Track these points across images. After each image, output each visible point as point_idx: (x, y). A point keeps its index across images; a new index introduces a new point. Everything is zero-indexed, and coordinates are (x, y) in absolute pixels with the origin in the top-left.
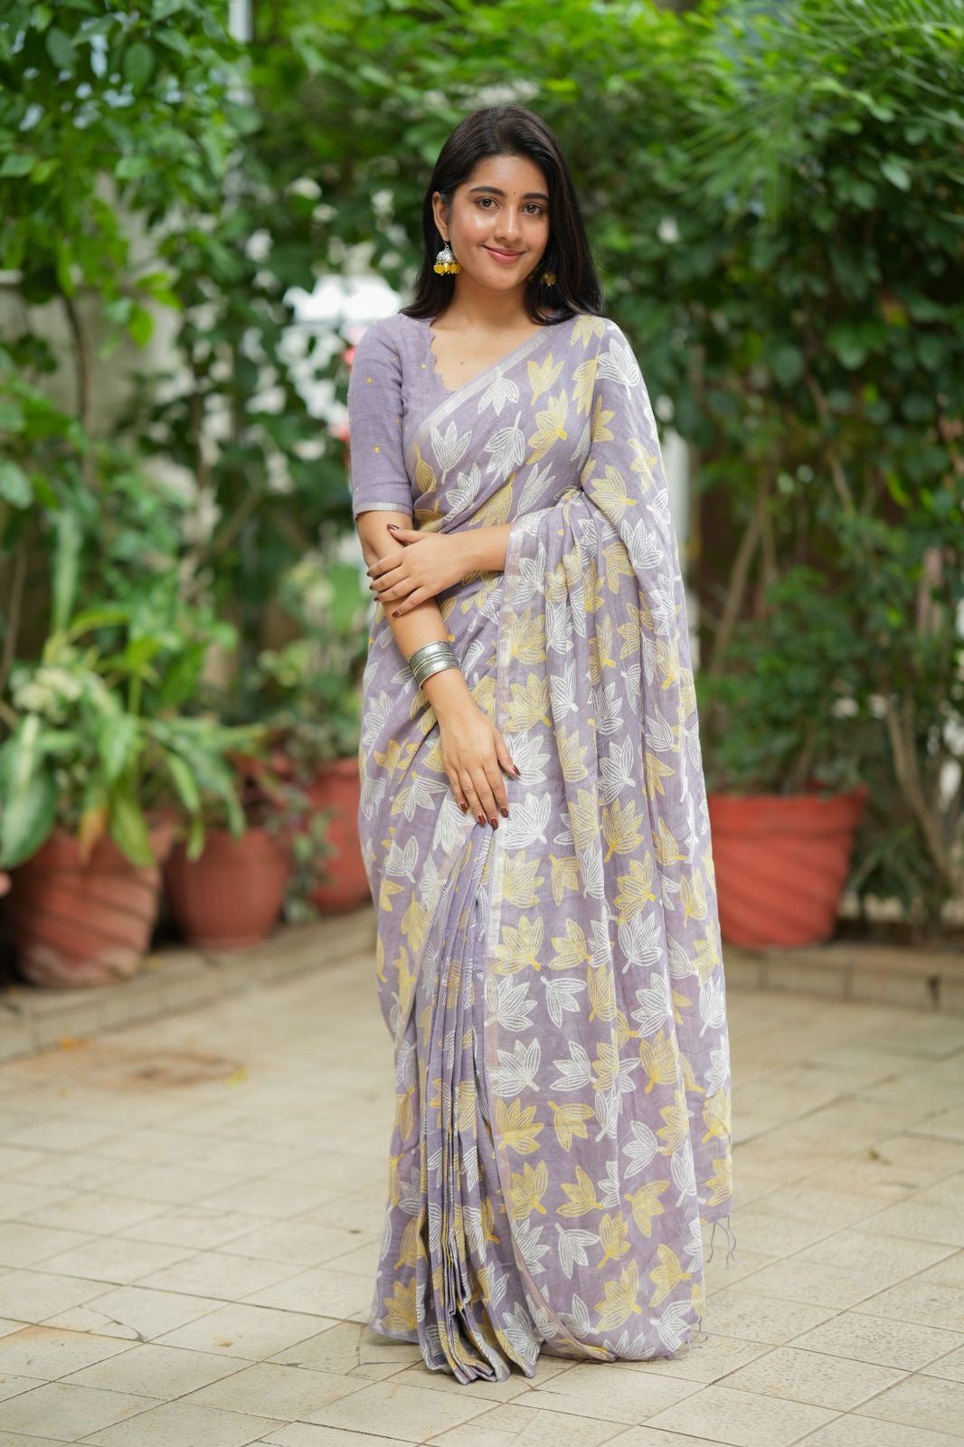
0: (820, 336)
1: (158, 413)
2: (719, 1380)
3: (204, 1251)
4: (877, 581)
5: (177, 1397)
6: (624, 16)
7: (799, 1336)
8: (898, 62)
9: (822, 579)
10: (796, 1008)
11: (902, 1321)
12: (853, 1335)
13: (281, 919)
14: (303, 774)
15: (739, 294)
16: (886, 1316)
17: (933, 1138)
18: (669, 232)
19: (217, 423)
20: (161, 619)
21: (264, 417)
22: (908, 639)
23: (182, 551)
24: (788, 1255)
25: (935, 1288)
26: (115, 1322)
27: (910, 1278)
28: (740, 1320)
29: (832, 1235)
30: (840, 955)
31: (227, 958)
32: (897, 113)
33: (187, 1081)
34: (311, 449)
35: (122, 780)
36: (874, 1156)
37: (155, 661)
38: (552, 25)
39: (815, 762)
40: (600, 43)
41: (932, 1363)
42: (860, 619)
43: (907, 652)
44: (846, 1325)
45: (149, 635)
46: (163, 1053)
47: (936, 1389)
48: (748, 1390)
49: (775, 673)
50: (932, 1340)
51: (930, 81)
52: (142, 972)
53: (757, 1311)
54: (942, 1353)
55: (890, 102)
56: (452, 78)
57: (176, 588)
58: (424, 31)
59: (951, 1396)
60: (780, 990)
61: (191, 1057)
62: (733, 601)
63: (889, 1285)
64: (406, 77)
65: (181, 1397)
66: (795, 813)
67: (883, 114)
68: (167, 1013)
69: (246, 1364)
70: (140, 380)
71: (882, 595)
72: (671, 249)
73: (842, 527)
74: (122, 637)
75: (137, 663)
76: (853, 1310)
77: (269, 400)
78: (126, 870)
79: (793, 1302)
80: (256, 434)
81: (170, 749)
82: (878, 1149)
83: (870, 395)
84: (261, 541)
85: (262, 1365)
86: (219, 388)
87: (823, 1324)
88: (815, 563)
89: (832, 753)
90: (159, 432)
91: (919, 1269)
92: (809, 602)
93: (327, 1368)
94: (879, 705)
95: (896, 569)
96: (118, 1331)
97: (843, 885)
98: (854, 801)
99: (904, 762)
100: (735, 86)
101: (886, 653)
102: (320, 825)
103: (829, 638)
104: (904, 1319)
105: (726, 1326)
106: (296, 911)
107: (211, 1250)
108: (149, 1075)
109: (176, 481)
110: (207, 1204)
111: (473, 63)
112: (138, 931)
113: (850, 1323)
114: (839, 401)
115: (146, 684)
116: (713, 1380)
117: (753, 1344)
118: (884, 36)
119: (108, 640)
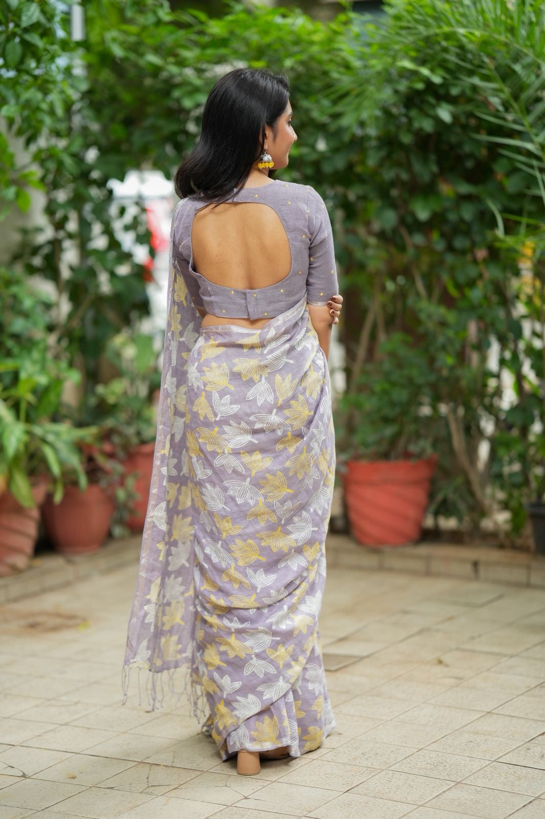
0: (406, 203)
1: (35, 250)
2: (350, 790)
3: (62, 725)
4: (441, 340)
5: (44, 808)
6: (293, 25)
7: (395, 764)
8: (445, 50)
9: (410, 339)
10: (400, 580)
11: (453, 754)
12: (425, 763)
13: (110, 536)
14: (121, 454)
15: (361, 179)
16: (444, 751)
17: (473, 651)
18: (322, 146)
19: (70, 256)
20: (37, 367)
21: (96, 252)
22: (459, 372)
23: (50, 328)
24: (390, 718)
25: (471, 735)
26: (10, 766)
27: (458, 730)
28: (362, 756)
29: (415, 707)
30: (424, 550)
31: (78, 559)
32: (444, 78)
33: (55, 629)
34: (123, 270)
35: (16, 458)
36: (440, 662)
37: (34, 391)
38: (254, 30)
39: (409, 441)
40: (280, 40)
41: (468, 777)
42: (432, 361)
43: (458, 379)
44: (422, 757)
45: (30, 376)
46: (41, 613)
47: (470, 791)
48: (366, 795)
49: (385, 392)
50: (468, 764)
51: (463, 60)
52: (30, 568)
53: (372, 750)
54: (474, 771)
55: (441, 72)
56: (199, 60)
57: (46, 349)
58: (181, 33)
59: (478, 795)
60: (391, 570)
61: (59, 615)
62: (361, 352)
63: (446, 734)
64: (171, 59)
65: (46, 808)
66: (397, 470)
67: (437, 80)
68: (44, 590)
69: (84, 788)
70: (25, 232)
71: (444, 348)
72: (322, 154)
73: (420, 310)
74: (15, 377)
75: (24, 393)
76: (425, 748)
77: (100, 242)
78: (19, 510)
79: (392, 745)
80: (92, 261)
81: (44, 441)
82: (443, 658)
83: (435, 236)
84: (96, 322)
85: (93, 789)
86: (70, 236)
87: (409, 756)
88: (407, 330)
89: (418, 436)
90: (37, 261)
91: (463, 724)
92: (403, 352)
93: (130, 789)
94: (443, 409)
95: (450, 333)
96: (12, 771)
97: (425, 510)
98: (431, 463)
99: (458, 441)
100: (357, 64)
101: (446, 380)
102: (130, 482)
103: (415, 373)
104: (454, 753)
105: (355, 759)
106: (118, 531)
107: (66, 724)
108: (33, 626)
109: (46, 289)
110: (64, 698)
111: (210, 52)
112: (28, 545)
113: (423, 756)
114: (419, 239)
115: (29, 404)
116: (346, 790)
117: (369, 769)
118: (437, 35)
119: (7, 380)
